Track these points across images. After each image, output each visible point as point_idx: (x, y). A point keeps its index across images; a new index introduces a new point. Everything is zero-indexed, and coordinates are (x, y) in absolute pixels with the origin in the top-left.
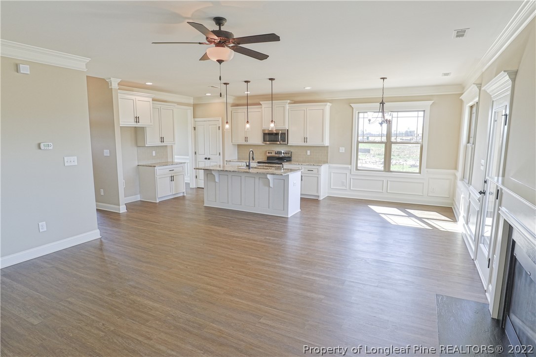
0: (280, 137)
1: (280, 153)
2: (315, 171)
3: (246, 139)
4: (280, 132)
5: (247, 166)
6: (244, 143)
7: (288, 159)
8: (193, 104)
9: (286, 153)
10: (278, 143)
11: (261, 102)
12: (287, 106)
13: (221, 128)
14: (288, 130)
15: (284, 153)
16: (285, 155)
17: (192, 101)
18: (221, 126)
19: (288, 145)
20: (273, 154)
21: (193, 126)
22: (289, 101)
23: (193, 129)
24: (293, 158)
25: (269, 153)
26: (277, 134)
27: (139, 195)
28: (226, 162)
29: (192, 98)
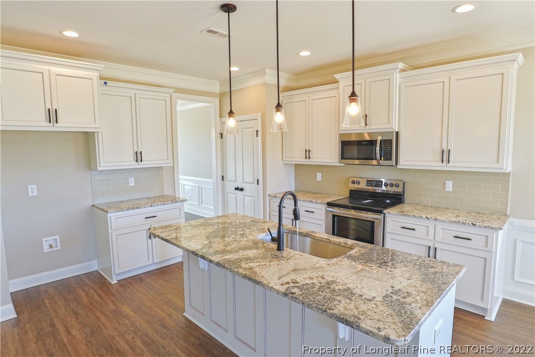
0: (378, 148)
1: (379, 184)
2: (478, 240)
3: (308, 153)
4: (380, 138)
5: (273, 239)
6: (302, 160)
7: (397, 199)
8: (220, 94)
9: (392, 185)
10: (375, 162)
11: (337, 76)
12: (398, 78)
13: (260, 133)
14: (397, 133)
15: (386, 185)
16: (389, 188)
17: (218, 87)
18: (260, 129)
19: (399, 167)
20: (363, 186)
21: (219, 131)
22: (401, 65)
23: (219, 136)
24: (407, 197)
25: (353, 182)
26: (372, 143)
27: (96, 261)
28: (268, 198)
29: (217, 83)
